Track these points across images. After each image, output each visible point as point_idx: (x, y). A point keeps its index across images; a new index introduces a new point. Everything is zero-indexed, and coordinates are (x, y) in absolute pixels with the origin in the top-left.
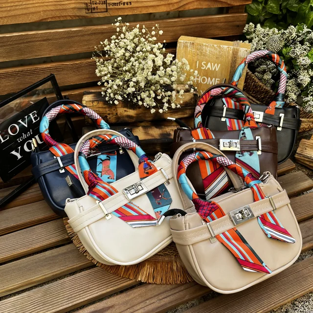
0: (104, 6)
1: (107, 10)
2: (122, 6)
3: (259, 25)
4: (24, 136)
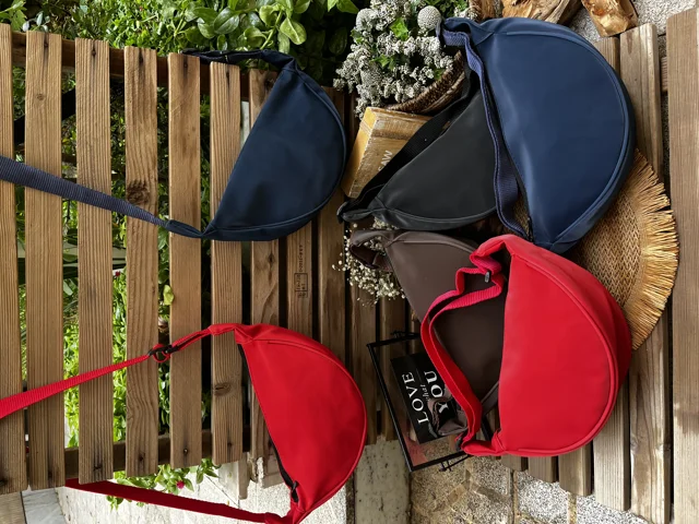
0: (302, 276)
1: (306, 274)
2: (303, 257)
3: (338, 71)
4: (426, 395)
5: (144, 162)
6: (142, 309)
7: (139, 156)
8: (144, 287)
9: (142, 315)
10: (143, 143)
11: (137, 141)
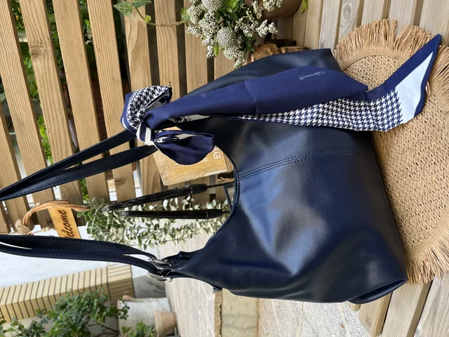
5: (37, 25)
6: (57, 132)
7: (32, 21)
8: (55, 118)
9: (58, 136)
10: (33, 10)
11: (29, 9)
